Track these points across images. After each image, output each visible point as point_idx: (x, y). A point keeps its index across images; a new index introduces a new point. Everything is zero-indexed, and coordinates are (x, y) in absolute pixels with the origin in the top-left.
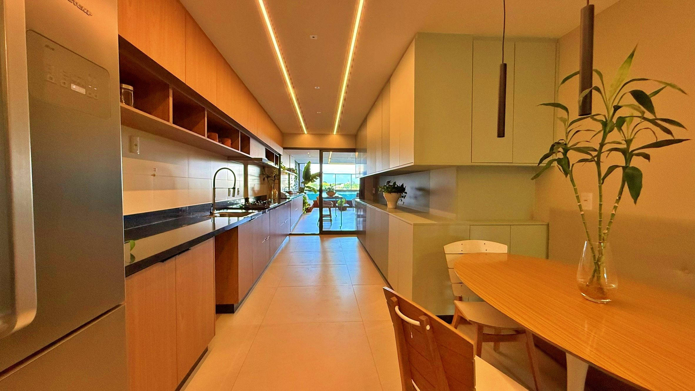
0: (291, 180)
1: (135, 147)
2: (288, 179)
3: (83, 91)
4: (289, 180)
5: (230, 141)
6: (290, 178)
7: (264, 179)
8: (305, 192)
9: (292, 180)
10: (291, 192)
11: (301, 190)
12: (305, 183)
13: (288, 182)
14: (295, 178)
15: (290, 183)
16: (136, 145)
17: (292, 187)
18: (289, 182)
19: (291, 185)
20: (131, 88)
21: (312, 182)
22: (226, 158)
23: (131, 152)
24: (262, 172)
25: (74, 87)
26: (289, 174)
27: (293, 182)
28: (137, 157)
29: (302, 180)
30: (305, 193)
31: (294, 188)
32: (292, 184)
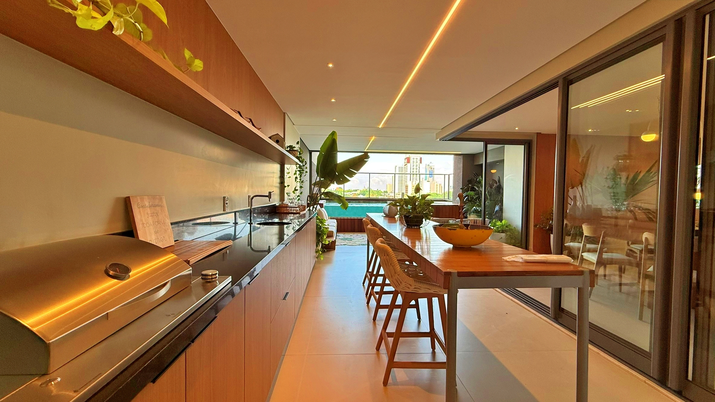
8: (321, 202)
9: (290, 177)
11: (313, 200)
12: (321, 185)
14: (298, 173)
19: (286, 190)
21: (339, 183)
27: (291, 181)
29: (316, 178)
30: (321, 206)
31: (292, 195)
32: (288, 186)
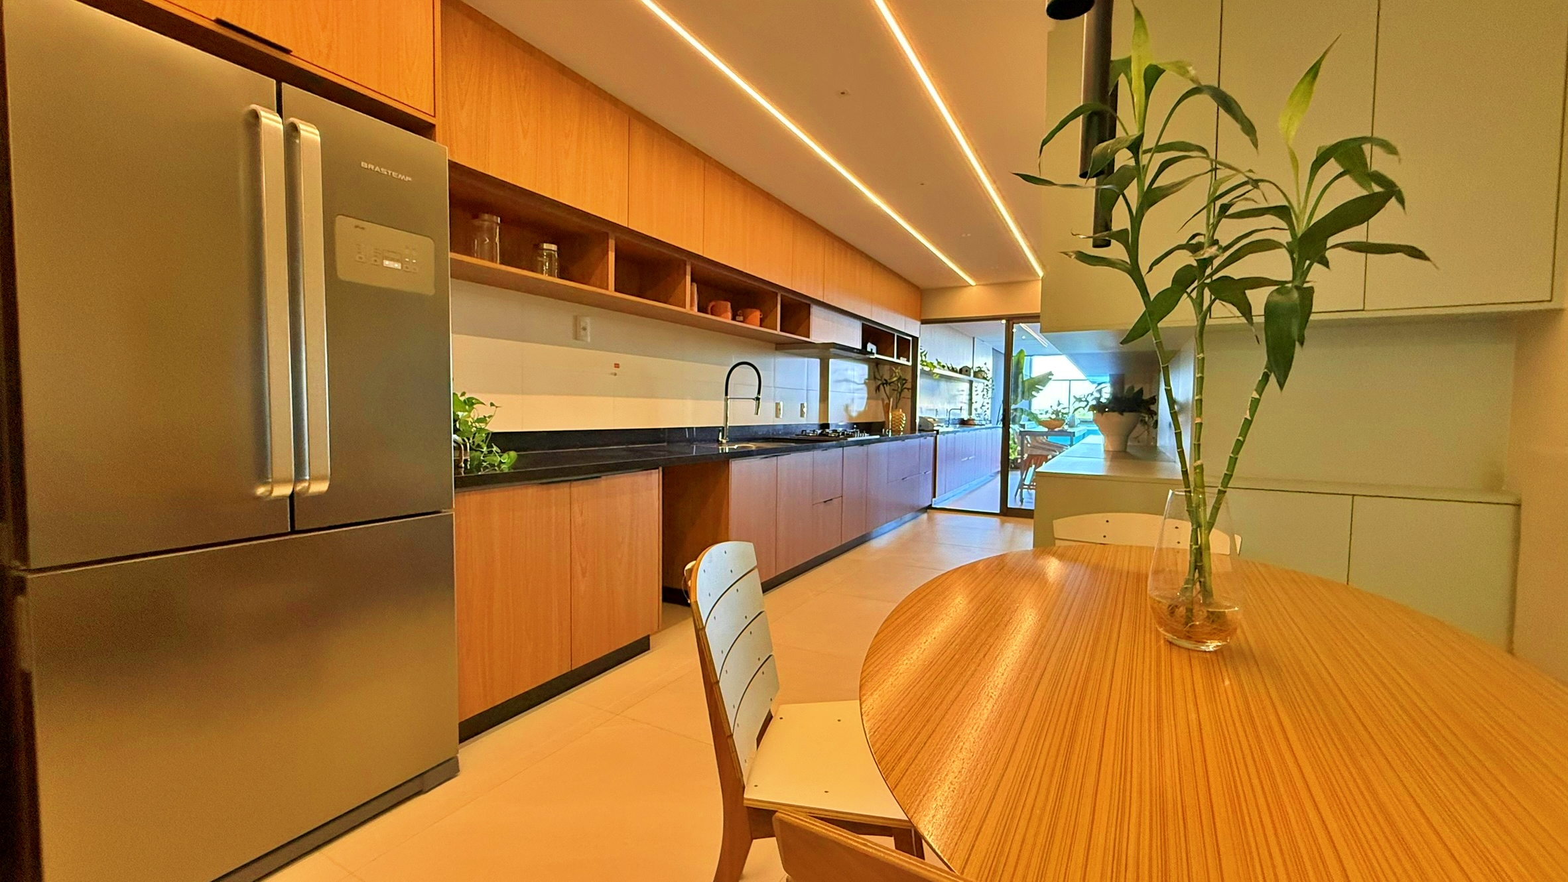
0: (974, 393)
1: (582, 332)
2: (968, 392)
3: (397, 266)
4: (971, 394)
5: (757, 315)
6: (974, 389)
7: (878, 388)
10: (974, 420)
13: (968, 397)
14: (985, 390)
15: (973, 401)
16: (585, 329)
17: (976, 410)
18: (971, 399)
20: (554, 247)
22: (774, 346)
23: (576, 338)
24: (872, 374)
25: (386, 263)
26: (971, 382)
27: (978, 399)
28: (587, 347)
32: (976, 402)
